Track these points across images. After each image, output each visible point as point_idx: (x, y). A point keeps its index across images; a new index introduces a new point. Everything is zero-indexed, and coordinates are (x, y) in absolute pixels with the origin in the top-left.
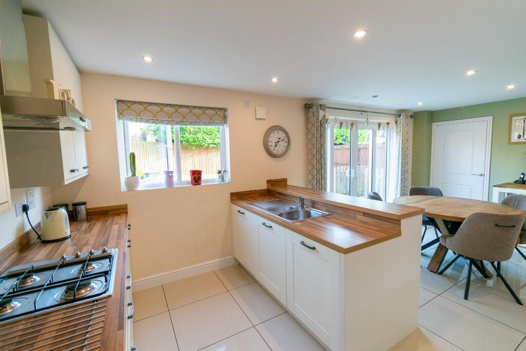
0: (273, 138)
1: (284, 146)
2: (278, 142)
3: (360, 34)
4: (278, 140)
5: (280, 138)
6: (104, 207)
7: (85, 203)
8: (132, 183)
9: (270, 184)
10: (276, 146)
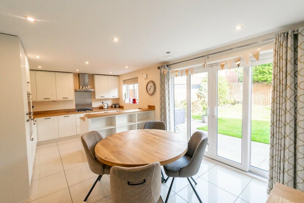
0: (149, 86)
1: (153, 90)
2: (150, 88)
6: (121, 106)
7: (119, 104)
8: (125, 101)
10: (150, 90)
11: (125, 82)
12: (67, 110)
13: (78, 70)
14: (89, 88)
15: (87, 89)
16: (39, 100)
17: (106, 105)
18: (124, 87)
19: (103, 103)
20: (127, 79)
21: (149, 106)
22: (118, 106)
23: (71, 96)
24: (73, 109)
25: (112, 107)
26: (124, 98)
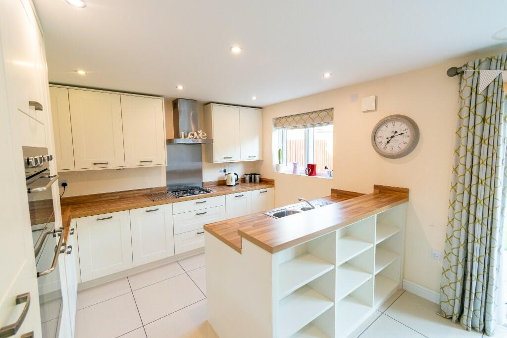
0: (385, 132)
1: (404, 143)
2: (392, 137)
3: (236, 50)
4: (393, 134)
5: (396, 132)
6: (267, 179)
7: (259, 175)
8: (278, 168)
9: (377, 191)
10: (388, 142)
11: (279, 122)
12: (149, 191)
13: (180, 88)
14: (201, 135)
15: (196, 138)
16: (80, 167)
17: (234, 177)
18: (276, 134)
19: (225, 171)
20: (296, 114)
21: (376, 187)
22: (258, 179)
23: (160, 156)
24: (161, 189)
25: (243, 180)
26: (275, 161)
